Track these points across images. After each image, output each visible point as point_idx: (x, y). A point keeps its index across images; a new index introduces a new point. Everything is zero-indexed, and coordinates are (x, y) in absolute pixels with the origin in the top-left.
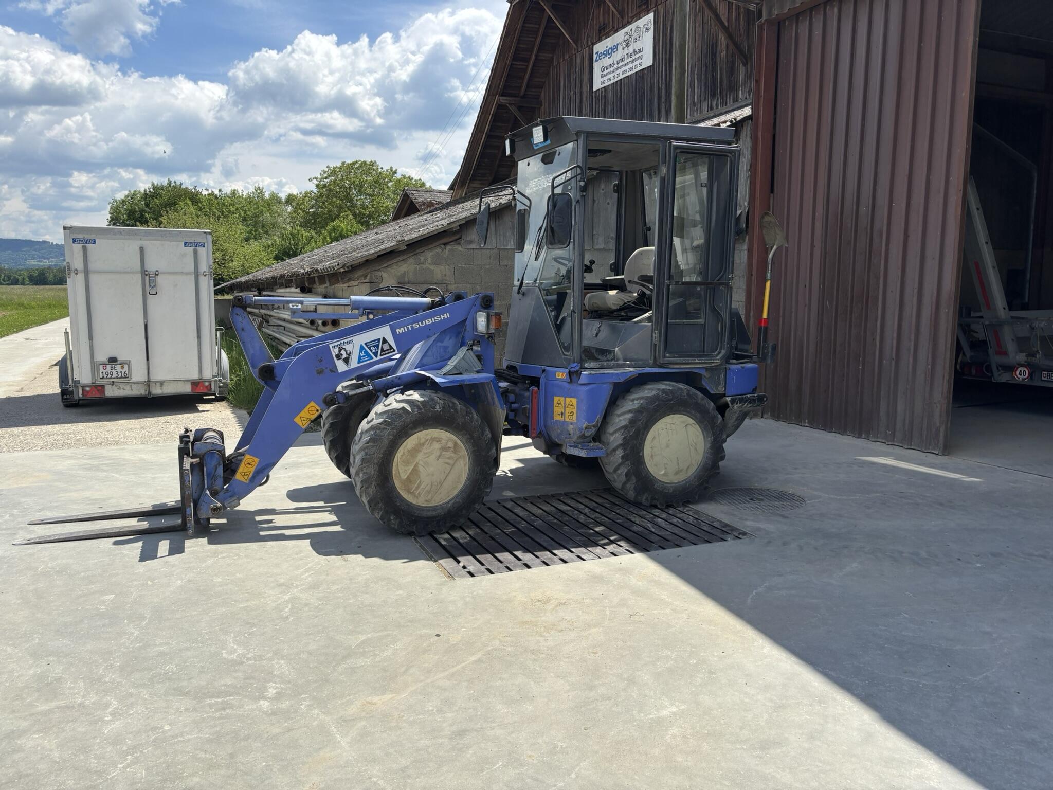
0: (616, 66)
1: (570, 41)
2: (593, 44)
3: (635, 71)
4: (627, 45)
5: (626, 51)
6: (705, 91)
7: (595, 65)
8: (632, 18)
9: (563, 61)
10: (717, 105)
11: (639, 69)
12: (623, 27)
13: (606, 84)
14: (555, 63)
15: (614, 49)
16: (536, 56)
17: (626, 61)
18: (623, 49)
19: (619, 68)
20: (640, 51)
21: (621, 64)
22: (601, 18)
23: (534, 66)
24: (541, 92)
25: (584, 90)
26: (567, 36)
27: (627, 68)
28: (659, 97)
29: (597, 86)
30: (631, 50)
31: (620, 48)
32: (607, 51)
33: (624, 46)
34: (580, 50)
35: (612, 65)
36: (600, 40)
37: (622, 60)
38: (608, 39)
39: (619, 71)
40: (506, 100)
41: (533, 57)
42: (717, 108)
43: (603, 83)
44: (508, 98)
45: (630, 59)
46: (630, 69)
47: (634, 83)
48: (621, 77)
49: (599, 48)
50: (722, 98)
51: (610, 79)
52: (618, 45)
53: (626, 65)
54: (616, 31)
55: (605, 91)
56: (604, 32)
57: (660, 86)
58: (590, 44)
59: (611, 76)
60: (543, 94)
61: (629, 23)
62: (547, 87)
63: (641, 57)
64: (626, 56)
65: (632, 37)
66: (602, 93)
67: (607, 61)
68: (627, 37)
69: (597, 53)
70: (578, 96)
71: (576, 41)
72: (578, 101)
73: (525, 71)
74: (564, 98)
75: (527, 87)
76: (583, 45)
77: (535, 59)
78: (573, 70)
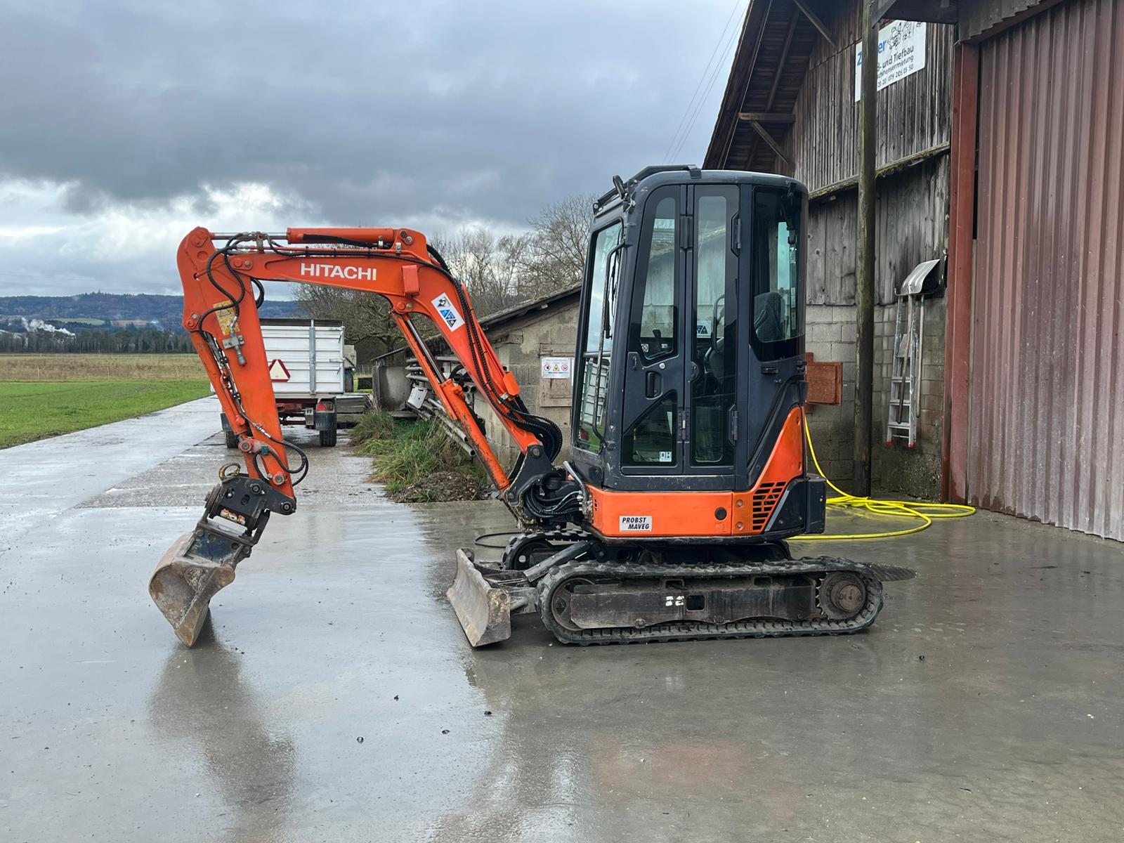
0: (882, 70)
1: (828, 39)
2: (855, 42)
3: (904, 76)
4: (898, 42)
5: (894, 51)
9: (821, 64)
11: (909, 73)
14: (810, 67)
16: (786, 59)
17: (894, 64)
18: (891, 48)
19: (885, 72)
20: (911, 50)
21: (887, 68)
23: (783, 71)
24: (794, 104)
25: (844, 101)
26: (823, 34)
27: (894, 72)
30: (900, 49)
31: (889, 46)
33: (892, 44)
34: (840, 50)
37: (887, 63)
39: (886, 77)
40: (748, 116)
41: (782, 61)
44: (749, 114)
45: (899, 61)
46: (899, 74)
47: (903, 92)
48: (888, 83)
52: (884, 43)
53: (894, 68)
57: (933, 94)
58: (852, 42)
60: (796, 107)
62: (801, 97)
63: (911, 58)
64: (893, 57)
65: (901, 33)
68: (896, 33)
70: (837, 108)
71: (835, 40)
72: (837, 114)
73: (773, 79)
74: (821, 111)
75: (775, 98)
76: (844, 44)
77: (785, 63)
78: (831, 76)
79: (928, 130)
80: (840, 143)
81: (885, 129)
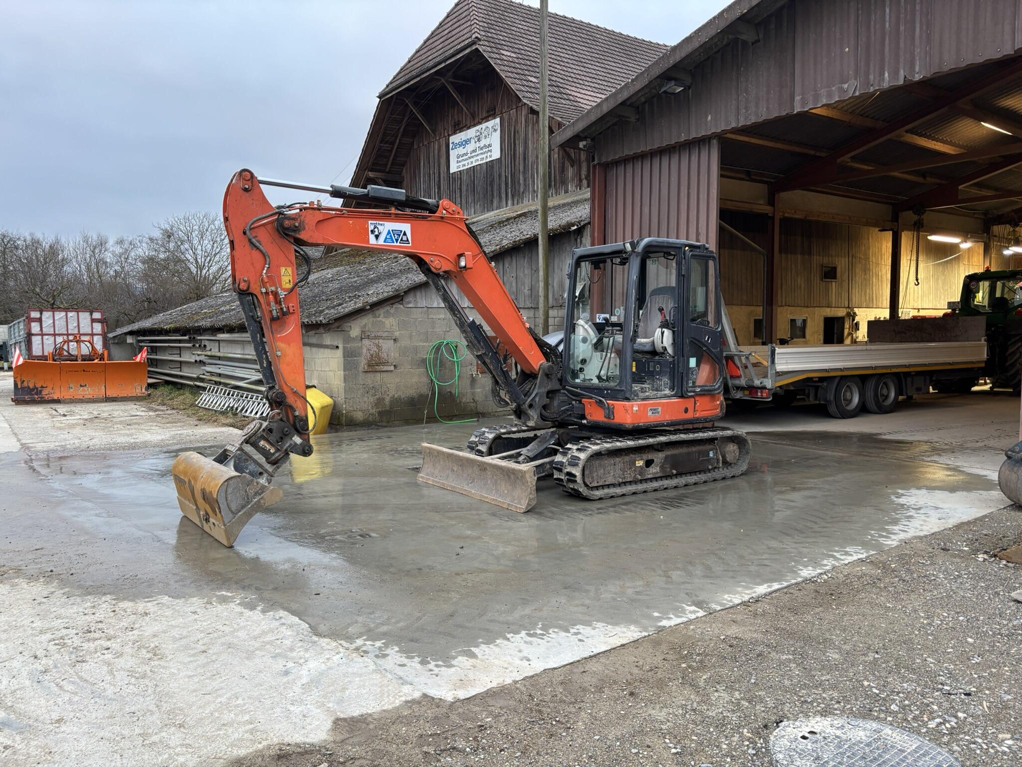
0: (469, 155)
1: (429, 130)
2: (449, 136)
3: (485, 161)
4: (479, 140)
5: (478, 145)
7: (451, 152)
8: (482, 119)
9: (423, 145)
10: (552, 193)
11: (489, 159)
12: (475, 125)
13: (461, 169)
14: (415, 146)
15: (467, 142)
16: (400, 140)
17: (478, 152)
18: (475, 143)
19: (472, 157)
20: (490, 145)
21: (473, 154)
22: (456, 116)
23: (398, 148)
24: (403, 169)
25: (441, 172)
26: (426, 126)
27: (479, 158)
28: (506, 184)
29: (453, 169)
30: (482, 144)
31: (473, 141)
32: (462, 143)
33: (476, 141)
34: (438, 139)
35: (466, 154)
36: (455, 133)
37: (474, 151)
38: (462, 133)
39: (473, 160)
41: (398, 141)
42: (552, 196)
43: (459, 167)
44: (376, 173)
45: (482, 152)
46: (482, 159)
47: (484, 171)
48: (474, 164)
49: (455, 139)
50: (556, 190)
51: (464, 165)
52: (471, 138)
53: (477, 155)
54: (469, 128)
55: (461, 174)
56: (459, 128)
57: (505, 175)
58: (446, 135)
59: (466, 162)
61: (480, 123)
62: (409, 165)
63: (491, 151)
64: (477, 148)
65: (484, 133)
66: (458, 175)
67: (461, 151)
68: (478, 133)
69: (453, 143)
70: (437, 175)
71: (434, 131)
72: (437, 180)
73: (391, 151)
74: (424, 176)
75: (392, 164)
76: (441, 135)
77: (400, 143)
78: (432, 154)
79: (503, 196)
81: (473, 192)
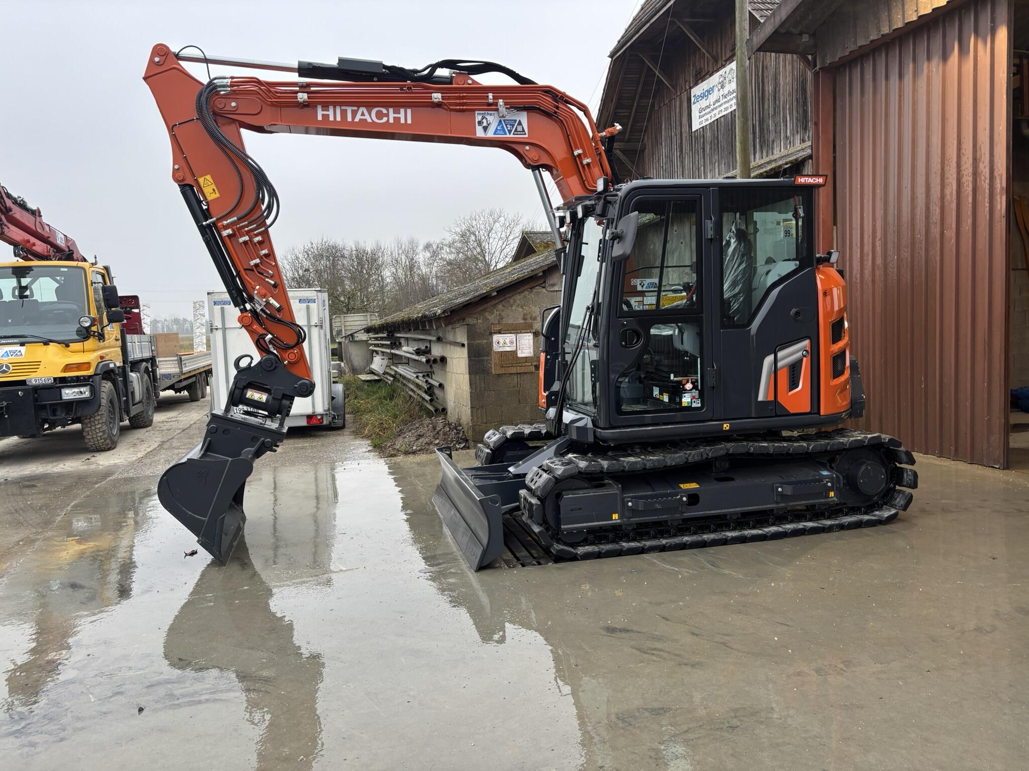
0: (712, 107)
1: (669, 86)
2: (691, 88)
3: (730, 110)
4: (722, 87)
5: (721, 92)
6: (797, 125)
7: (693, 107)
8: (726, 61)
9: (664, 105)
12: (718, 70)
13: (704, 124)
14: (656, 107)
15: (709, 91)
16: (637, 103)
17: (722, 102)
18: (719, 91)
19: (716, 108)
20: (734, 91)
21: (717, 105)
22: (697, 64)
23: (636, 112)
24: (644, 136)
25: (683, 132)
26: (666, 82)
27: (722, 108)
28: (754, 133)
29: (696, 126)
30: (726, 91)
31: (716, 89)
32: (704, 94)
33: (720, 88)
34: (679, 94)
35: (708, 107)
36: (696, 84)
37: (718, 101)
38: (704, 82)
39: (716, 112)
41: (635, 104)
43: (701, 123)
45: (726, 100)
46: (726, 109)
47: (730, 122)
48: (718, 116)
49: (696, 91)
51: (707, 120)
52: (713, 87)
53: (720, 106)
54: (711, 75)
55: (704, 129)
56: (700, 77)
57: (754, 122)
58: (688, 88)
59: (709, 116)
60: (646, 138)
61: (724, 67)
62: (650, 130)
64: (721, 97)
65: (727, 79)
66: (700, 133)
67: (703, 103)
68: (722, 79)
69: (695, 96)
70: (678, 136)
71: (674, 87)
72: (679, 141)
73: (629, 116)
74: (665, 140)
75: (631, 132)
76: (682, 89)
77: (638, 106)
78: (673, 114)
79: (751, 149)
80: (682, 162)
81: (717, 150)
